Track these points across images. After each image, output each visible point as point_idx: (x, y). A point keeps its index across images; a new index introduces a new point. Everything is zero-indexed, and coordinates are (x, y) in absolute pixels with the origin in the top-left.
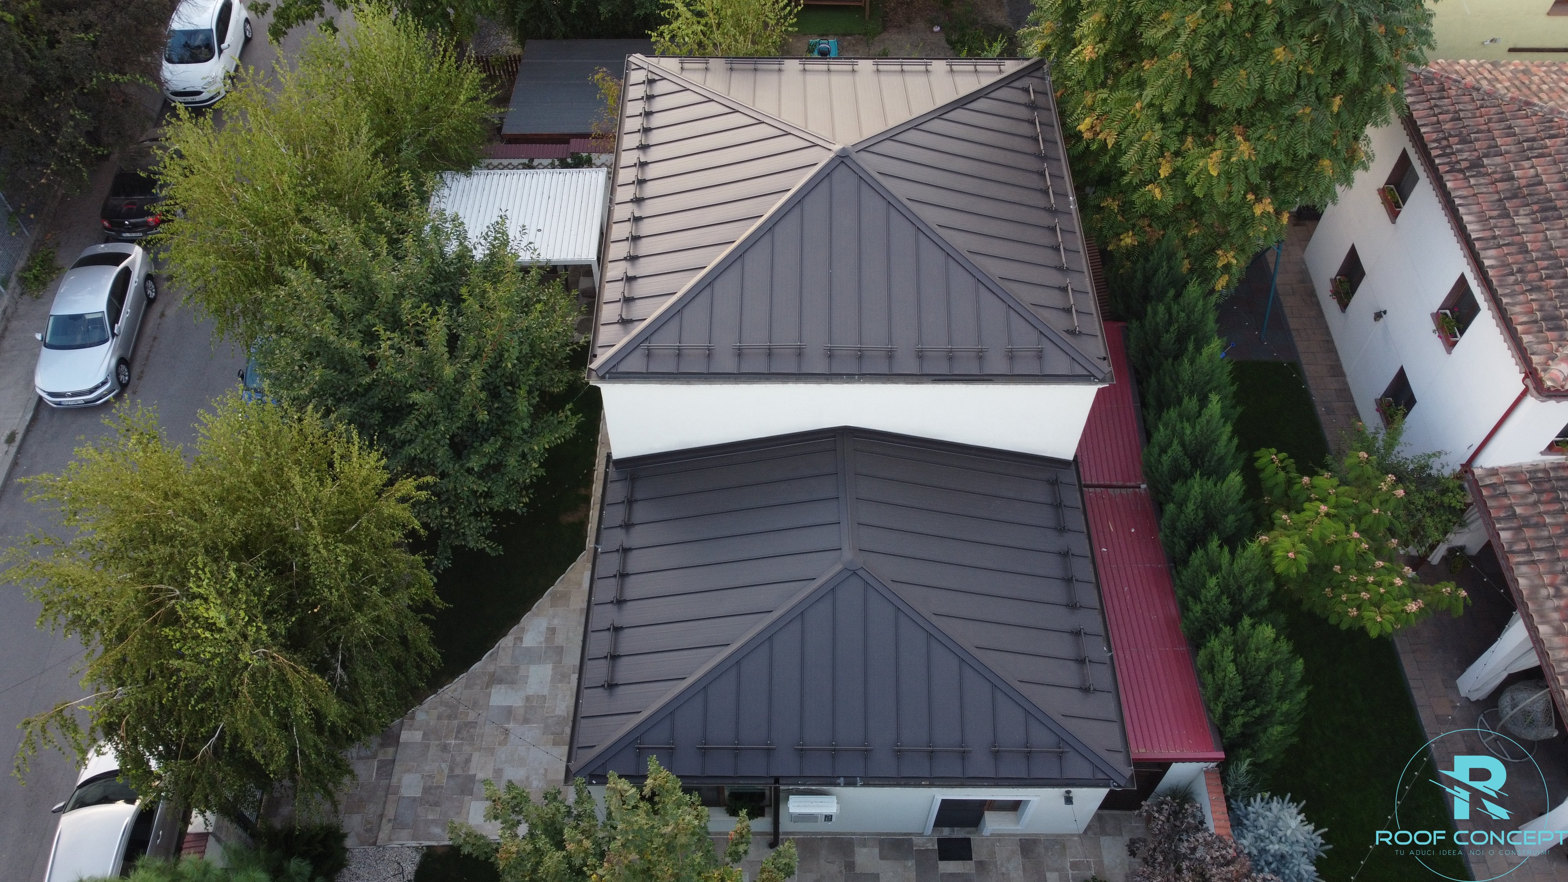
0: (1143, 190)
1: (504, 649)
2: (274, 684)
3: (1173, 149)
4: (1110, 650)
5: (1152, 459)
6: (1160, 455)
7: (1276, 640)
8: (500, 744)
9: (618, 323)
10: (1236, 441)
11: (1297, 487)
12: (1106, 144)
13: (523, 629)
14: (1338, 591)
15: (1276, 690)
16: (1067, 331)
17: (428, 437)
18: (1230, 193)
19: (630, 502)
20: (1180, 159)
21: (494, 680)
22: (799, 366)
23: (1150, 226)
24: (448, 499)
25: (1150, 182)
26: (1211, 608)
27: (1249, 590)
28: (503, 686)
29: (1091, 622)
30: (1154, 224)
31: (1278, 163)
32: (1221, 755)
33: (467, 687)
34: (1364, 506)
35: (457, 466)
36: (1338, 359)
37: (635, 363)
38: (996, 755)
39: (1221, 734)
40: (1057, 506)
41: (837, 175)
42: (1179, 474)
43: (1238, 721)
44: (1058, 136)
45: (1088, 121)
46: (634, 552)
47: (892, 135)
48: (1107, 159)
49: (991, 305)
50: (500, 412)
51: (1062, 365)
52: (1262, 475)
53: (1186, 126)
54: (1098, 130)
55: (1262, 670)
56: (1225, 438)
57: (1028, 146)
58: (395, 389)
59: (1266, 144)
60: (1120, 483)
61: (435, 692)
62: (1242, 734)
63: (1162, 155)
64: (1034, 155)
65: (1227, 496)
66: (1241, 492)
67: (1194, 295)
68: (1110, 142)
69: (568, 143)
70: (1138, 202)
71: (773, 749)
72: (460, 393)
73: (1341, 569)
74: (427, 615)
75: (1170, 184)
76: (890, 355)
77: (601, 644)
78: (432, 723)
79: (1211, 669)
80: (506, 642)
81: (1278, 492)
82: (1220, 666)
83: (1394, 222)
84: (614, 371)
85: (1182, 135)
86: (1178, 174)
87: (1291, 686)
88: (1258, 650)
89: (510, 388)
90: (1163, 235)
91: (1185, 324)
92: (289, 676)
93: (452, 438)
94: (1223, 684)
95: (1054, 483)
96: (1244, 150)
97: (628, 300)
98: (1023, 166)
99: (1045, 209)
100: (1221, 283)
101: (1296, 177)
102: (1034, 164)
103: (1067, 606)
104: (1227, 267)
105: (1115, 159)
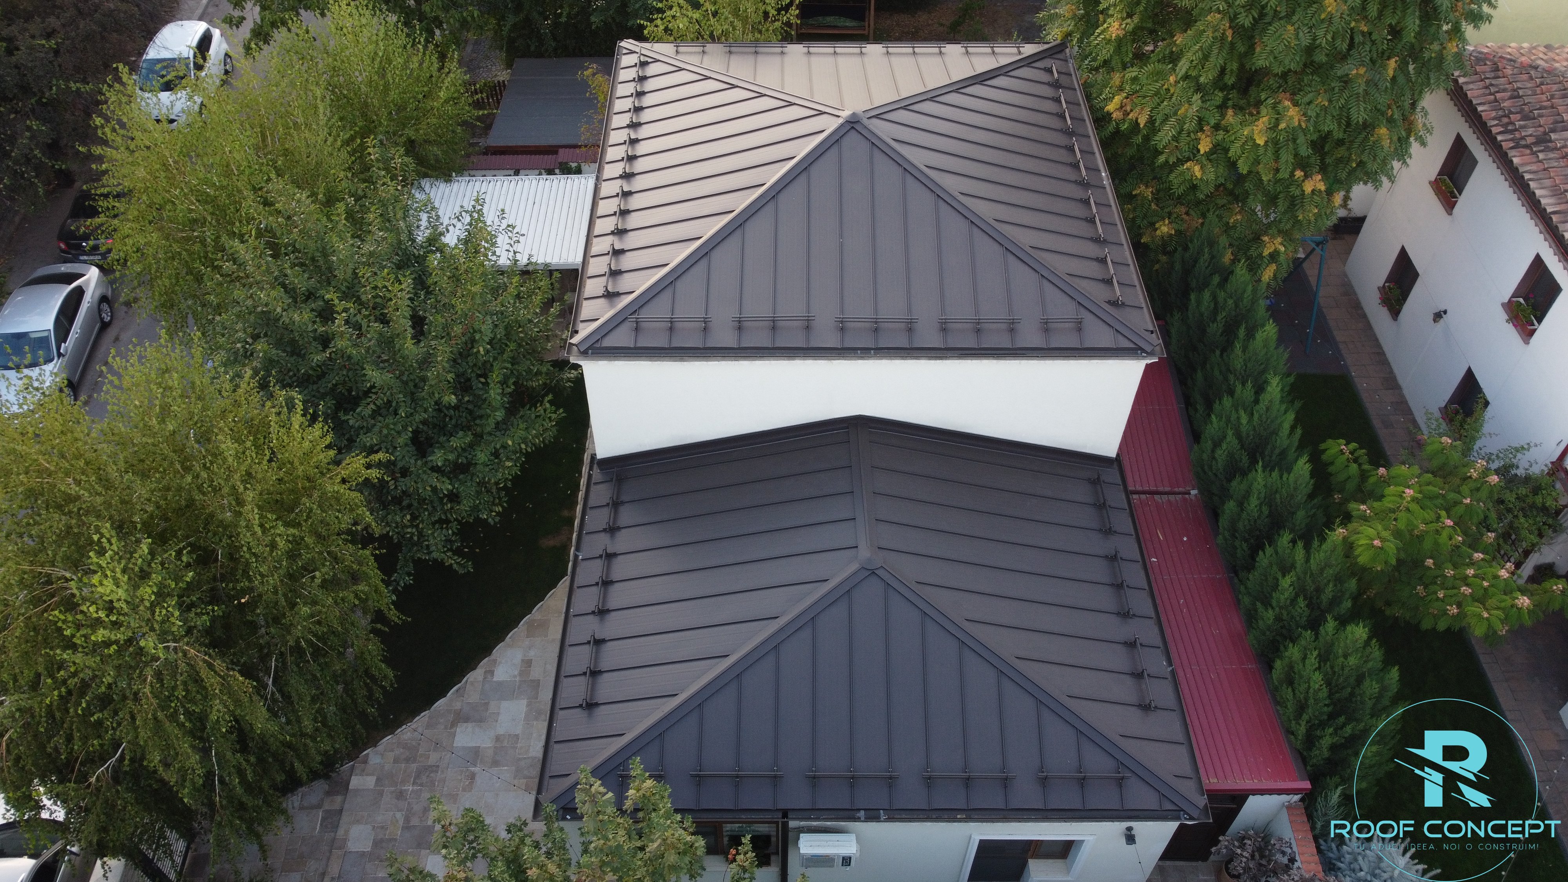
0: (1181, 168)
1: (472, 683)
2: (185, 683)
3: (1213, 122)
4: (1170, 663)
5: (1205, 456)
6: (1213, 451)
7: (1367, 643)
8: (464, 790)
9: (603, 296)
10: (1299, 431)
11: (1372, 480)
12: (1137, 124)
13: (495, 661)
14: (1433, 588)
15: (1369, 704)
16: (1109, 302)
17: (387, 426)
18: (1277, 170)
19: (616, 505)
20: (1221, 132)
21: (460, 718)
22: (808, 340)
23: (1187, 213)
24: (410, 506)
25: (1189, 159)
26: (1285, 613)
27: (1329, 592)
28: (470, 725)
29: (1148, 632)
30: (1192, 212)
31: (1330, 132)
32: (1307, 785)
33: (429, 726)
34: (1452, 496)
35: (419, 463)
36: (1391, 371)
37: (621, 337)
38: (1044, 781)
39: (1304, 760)
40: (1101, 506)
41: (848, 141)
42: (1234, 470)
43: (1327, 741)
44: (1085, 113)
45: (1117, 99)
46: (620, 558)
47: (907, 105)
48: (1139, 139)
49: (1022, 275)
50: (470, 407)
51: (1106, 338)
52: (1331, 469)
53: (1226, 99)
54: (1128, 108)
55: (1352, 680)
56: (1287, 426)
57: (1055, 123)
58: (350, 374)
59: (1318, 110)
60: (1167, 489)
61: (392, 733)
62: (1328, 761)
63: (1202, 130)
64: (1061, 131)
65: (1295, 489)
66: (1310, 487)
67: (1243, 279)
68: (1142, 121)
69: (556, 153)
70: (1175, 181)
71: (781, 777)
72: (424, 379)
73: (1434, 564)
74: (379, 626)
75: (1210, 160)
76: (910, 328)
77: (579, 659)
78: (386, 768)
79: (1290, 682)
80: (475, 676)
81: (1351, 486)
82: (1301, 677)
83: (1450, 214)
84: (598, 345)
85: (1222, 108)
86: (1219, 150)
87: (1386, 702)
88: (1346, 656)
89: (483, 380)
90: (1202, 224)
91: (1233, 313)
92: (203, 674)
93: (416, 432)
94: (1306, 699)
95: (1095, 482)
96: (1293, 115)
97: (615, 273)
98: (1049, 141)
99: (1075, 182)
100: (1268, 274)
101: (1349, 149)
102: (1062, 140)
103: (1118, 614)
104: (1274, 256)
105: (1147, 139)
